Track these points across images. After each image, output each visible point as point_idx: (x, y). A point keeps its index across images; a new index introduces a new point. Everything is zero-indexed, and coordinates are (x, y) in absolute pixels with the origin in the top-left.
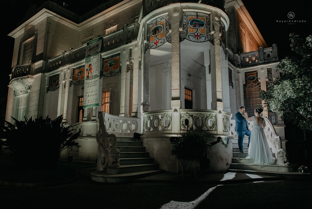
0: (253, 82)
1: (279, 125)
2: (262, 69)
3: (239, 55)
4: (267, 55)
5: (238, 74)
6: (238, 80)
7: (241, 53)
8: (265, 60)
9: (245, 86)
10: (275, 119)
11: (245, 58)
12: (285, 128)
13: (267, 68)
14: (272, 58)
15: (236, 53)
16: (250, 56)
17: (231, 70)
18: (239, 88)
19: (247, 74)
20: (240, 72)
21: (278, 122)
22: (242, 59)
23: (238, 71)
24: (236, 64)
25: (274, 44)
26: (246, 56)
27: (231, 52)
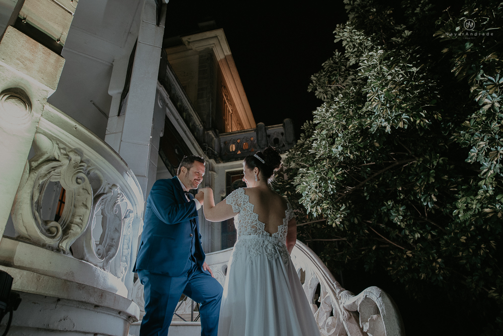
3: (217, 135)
4: (273, 140)
5: (210, 173)
7: (220, 133)
11: (229, 143)
14: (283, 146)
16: (239, 141)
19: (230, 176)
20: (216, 169)
22: (222, 146)
23: (211, 167)
24: (209, 149)
25: (287, 119)
26: (230, 140)
27: (200, 123)
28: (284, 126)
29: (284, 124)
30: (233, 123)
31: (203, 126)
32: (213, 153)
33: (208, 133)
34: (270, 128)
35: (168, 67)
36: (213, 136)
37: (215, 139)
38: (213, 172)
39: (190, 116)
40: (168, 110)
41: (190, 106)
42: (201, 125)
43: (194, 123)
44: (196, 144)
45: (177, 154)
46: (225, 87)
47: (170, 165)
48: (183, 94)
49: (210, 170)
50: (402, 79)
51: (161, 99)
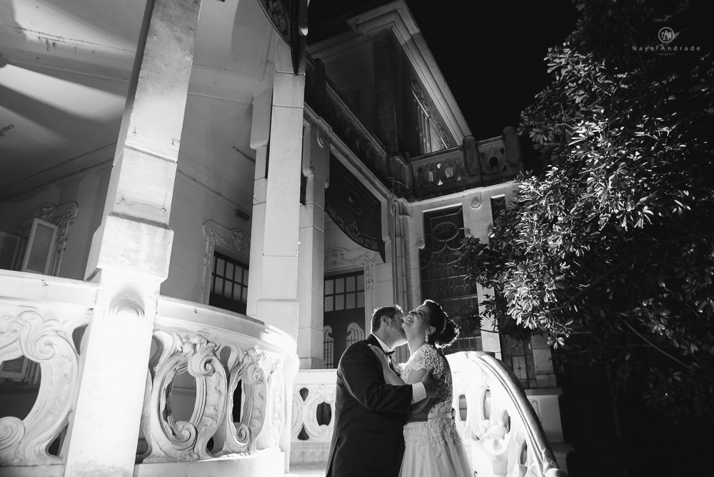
0: (450, 244)
1: (538, 390)
2: (476, 200)
3: (407, 161)
4: (488, 161)
5: (401, 217)
6: (403, 235)
7: (411, 157)
8: (482, 174)
9: (423, 255)
10: (523, 366)
11: (425, 170)
12: (559, 399)
13: (492, 199)
14: (505, 169)
15: (395, 154)
16: (439, 166)
17: (380, 203)
18: (404, 261)
19: (429, 219)
20: (409, 211)
21: (538, 377)
22: (416, 174)
23: (401, 209)
24: (396, 184)
25: (508, 127)
26: (427, 166)
27: (381, 148)
28: (504, 139)
29: (504, 136)
30: (432, 131)
31: (386, 151)
32: (404, 189)
33: (394, 159)
34: (483, 143)
35: (327, 84)
36: (403, 163)
37: (404, 166)
38: (405, 216)
39: (365, 141)
40: (332, 147)
41: (365, 129)
42: (383, 151)
43: (374, 149)
44: (378, 183)
45: (351, 203)
46: (416, 81)
47: (343, 222)
48: (353, 115)
49: (400, 214)
50: (639, 157)
51: (320, 136)
